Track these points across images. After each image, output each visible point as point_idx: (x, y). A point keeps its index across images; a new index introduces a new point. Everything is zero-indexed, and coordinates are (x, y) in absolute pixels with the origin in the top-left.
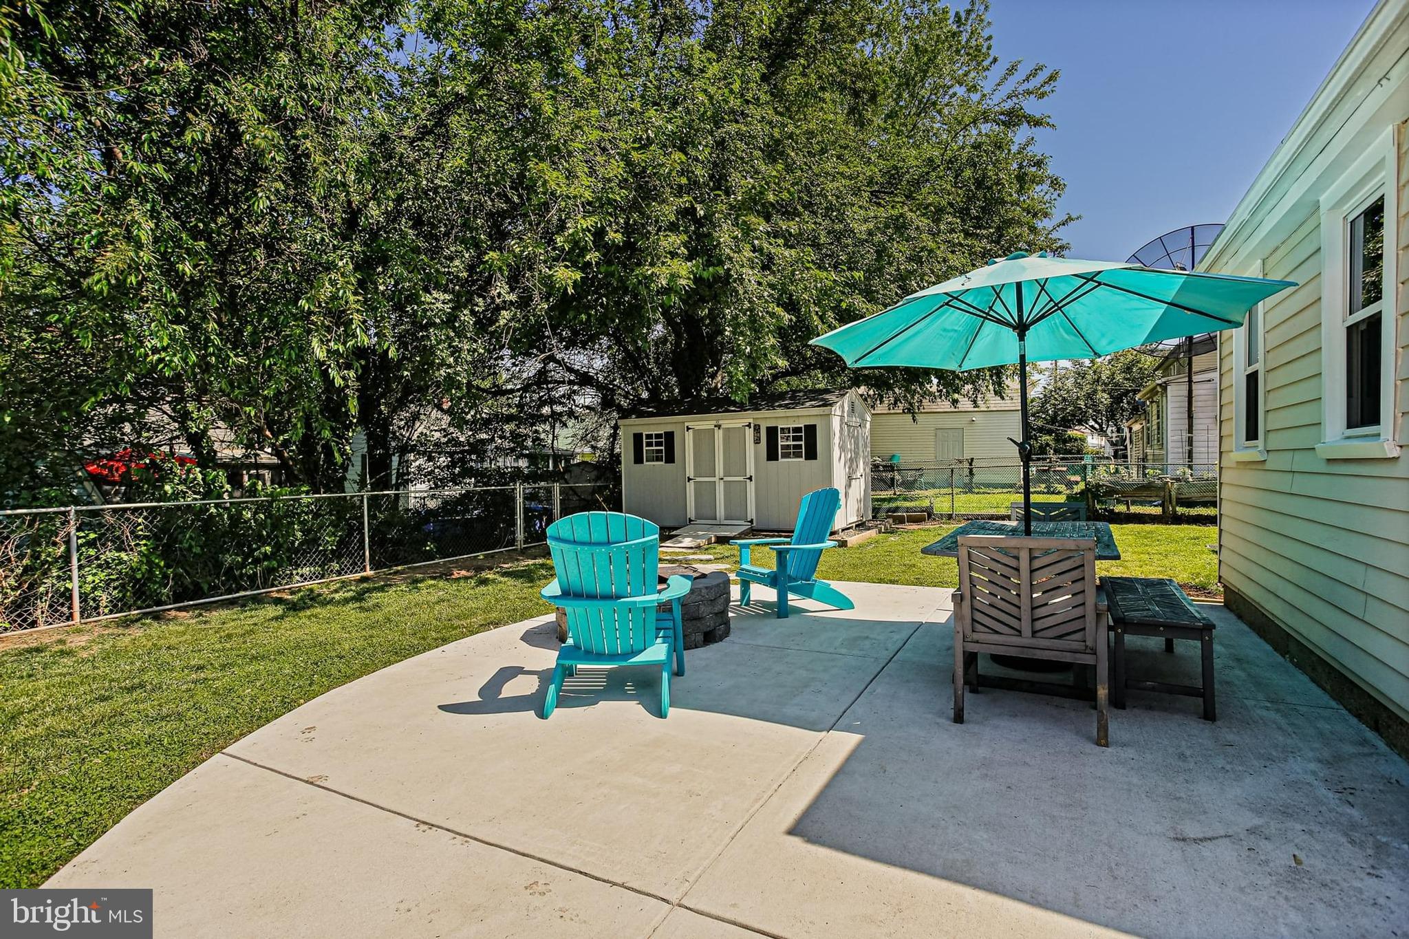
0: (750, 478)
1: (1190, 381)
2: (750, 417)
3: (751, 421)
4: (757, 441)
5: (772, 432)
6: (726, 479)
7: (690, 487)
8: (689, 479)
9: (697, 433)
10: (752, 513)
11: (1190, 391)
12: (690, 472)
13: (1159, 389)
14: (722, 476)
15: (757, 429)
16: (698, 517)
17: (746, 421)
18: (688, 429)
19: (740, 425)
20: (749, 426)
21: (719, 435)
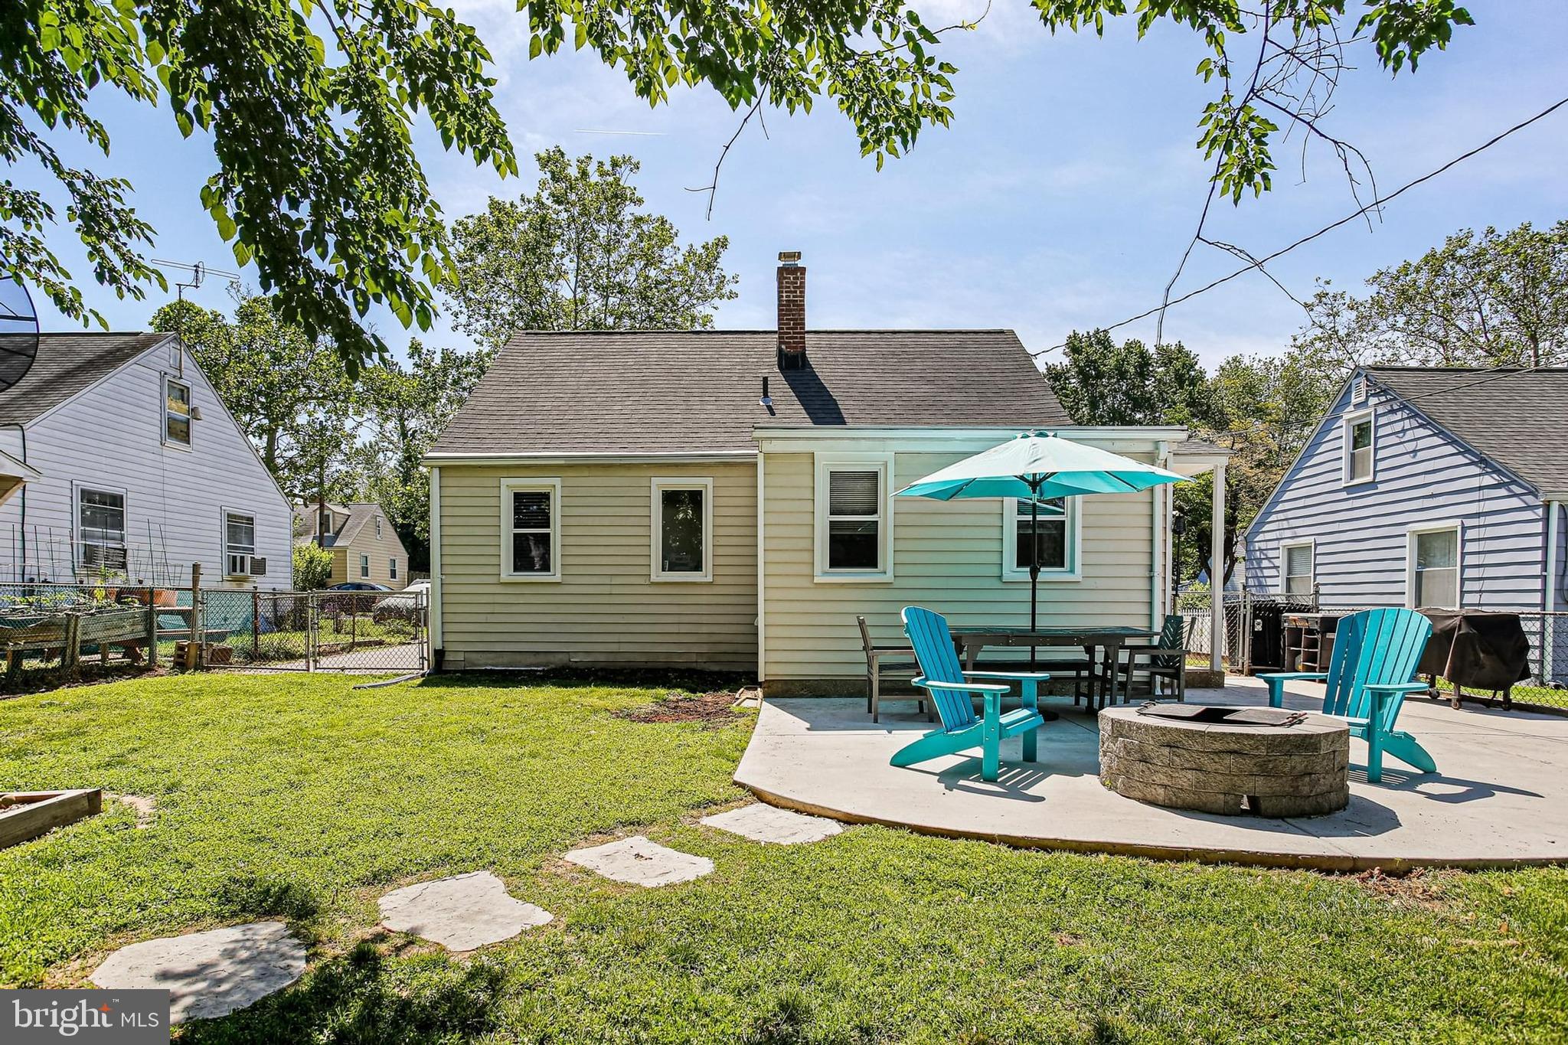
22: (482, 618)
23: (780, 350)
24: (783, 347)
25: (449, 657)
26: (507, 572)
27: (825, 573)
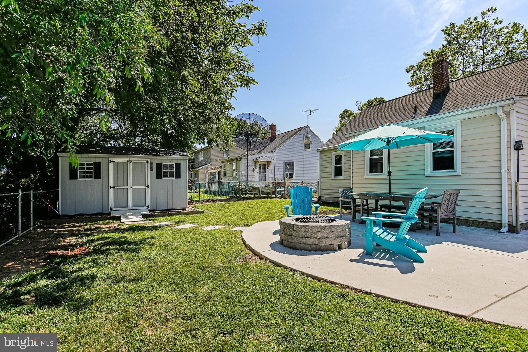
0: (148, 187)
1: (247, 158)
2: (149, 158)
3: (149, 160)
4: (151, 169)
5: (159, 166)
6: (134, 187)
7: (111, 192)
8: (111, 188)
9: (116, 164)
10: (148, 203)
11: (248, 161)
12: (111, 183)
13: (239, 159)
14: (131, 185)
15: (152, 164)
16: (115, 207)
17: (146, 160)
18: (111, 161)
19: (143, 162)
20: (148, 162)
21: (130, 166)
22: (328, 188)
23: (433, 93)
24: (435, 91)
25: (322, 198)
26: (333, 176)
27: (368, 175)
